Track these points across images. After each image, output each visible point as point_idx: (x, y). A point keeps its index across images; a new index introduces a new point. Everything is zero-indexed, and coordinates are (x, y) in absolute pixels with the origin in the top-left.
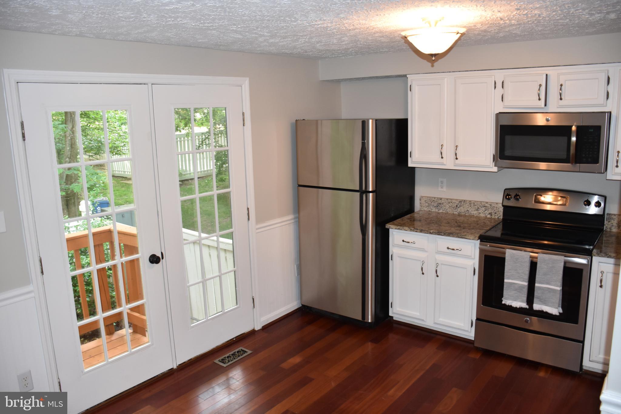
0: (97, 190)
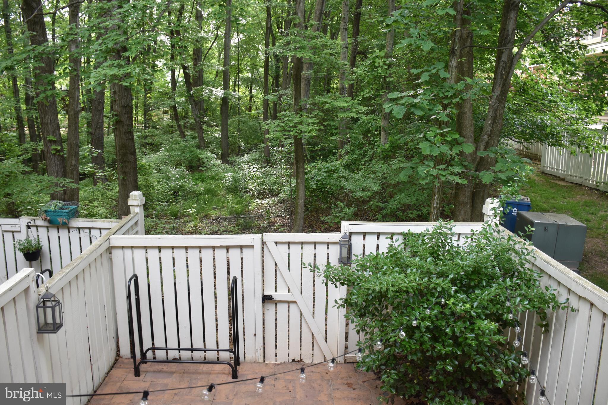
0: (514, 186)
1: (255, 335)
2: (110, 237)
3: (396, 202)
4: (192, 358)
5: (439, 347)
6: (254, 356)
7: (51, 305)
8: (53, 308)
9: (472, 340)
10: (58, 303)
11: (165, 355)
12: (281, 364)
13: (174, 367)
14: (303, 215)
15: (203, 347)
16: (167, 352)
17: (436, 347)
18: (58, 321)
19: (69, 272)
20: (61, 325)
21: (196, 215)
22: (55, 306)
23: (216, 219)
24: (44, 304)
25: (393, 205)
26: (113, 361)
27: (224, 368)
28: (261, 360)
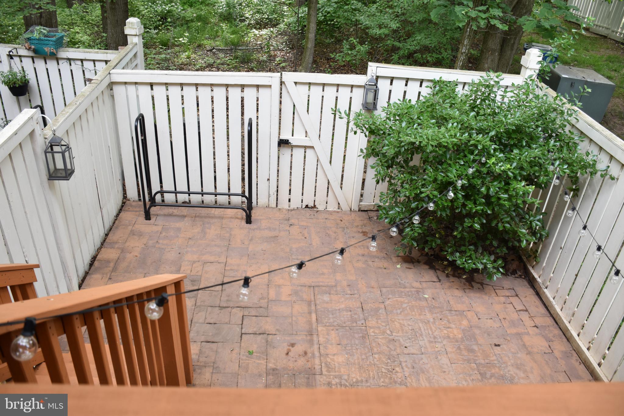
1: (268, 180)
2: (111, 72)
3: (415, 42)
4: (203, 201)
5: (470, 205)
6: (267, 200)
7: (60, 150)
8: (63, 153)
9: (504, 201)
10: (68, 147)
11: (175, 198)
12: (294, 210)
13: (184, 211)
14: (313, 51)
15: (214, 191)
16: (176, 196)
17: (467, 205)
18: (69, 167)
19: (72, 112)
20: (72, 172)
21: (189, 45)
22: (65, 151)
23: (211, 50)
24: (52, 149)
25: (411, 45)
26: (120, 203)
27: (236, 213)
28: (275, 205)
